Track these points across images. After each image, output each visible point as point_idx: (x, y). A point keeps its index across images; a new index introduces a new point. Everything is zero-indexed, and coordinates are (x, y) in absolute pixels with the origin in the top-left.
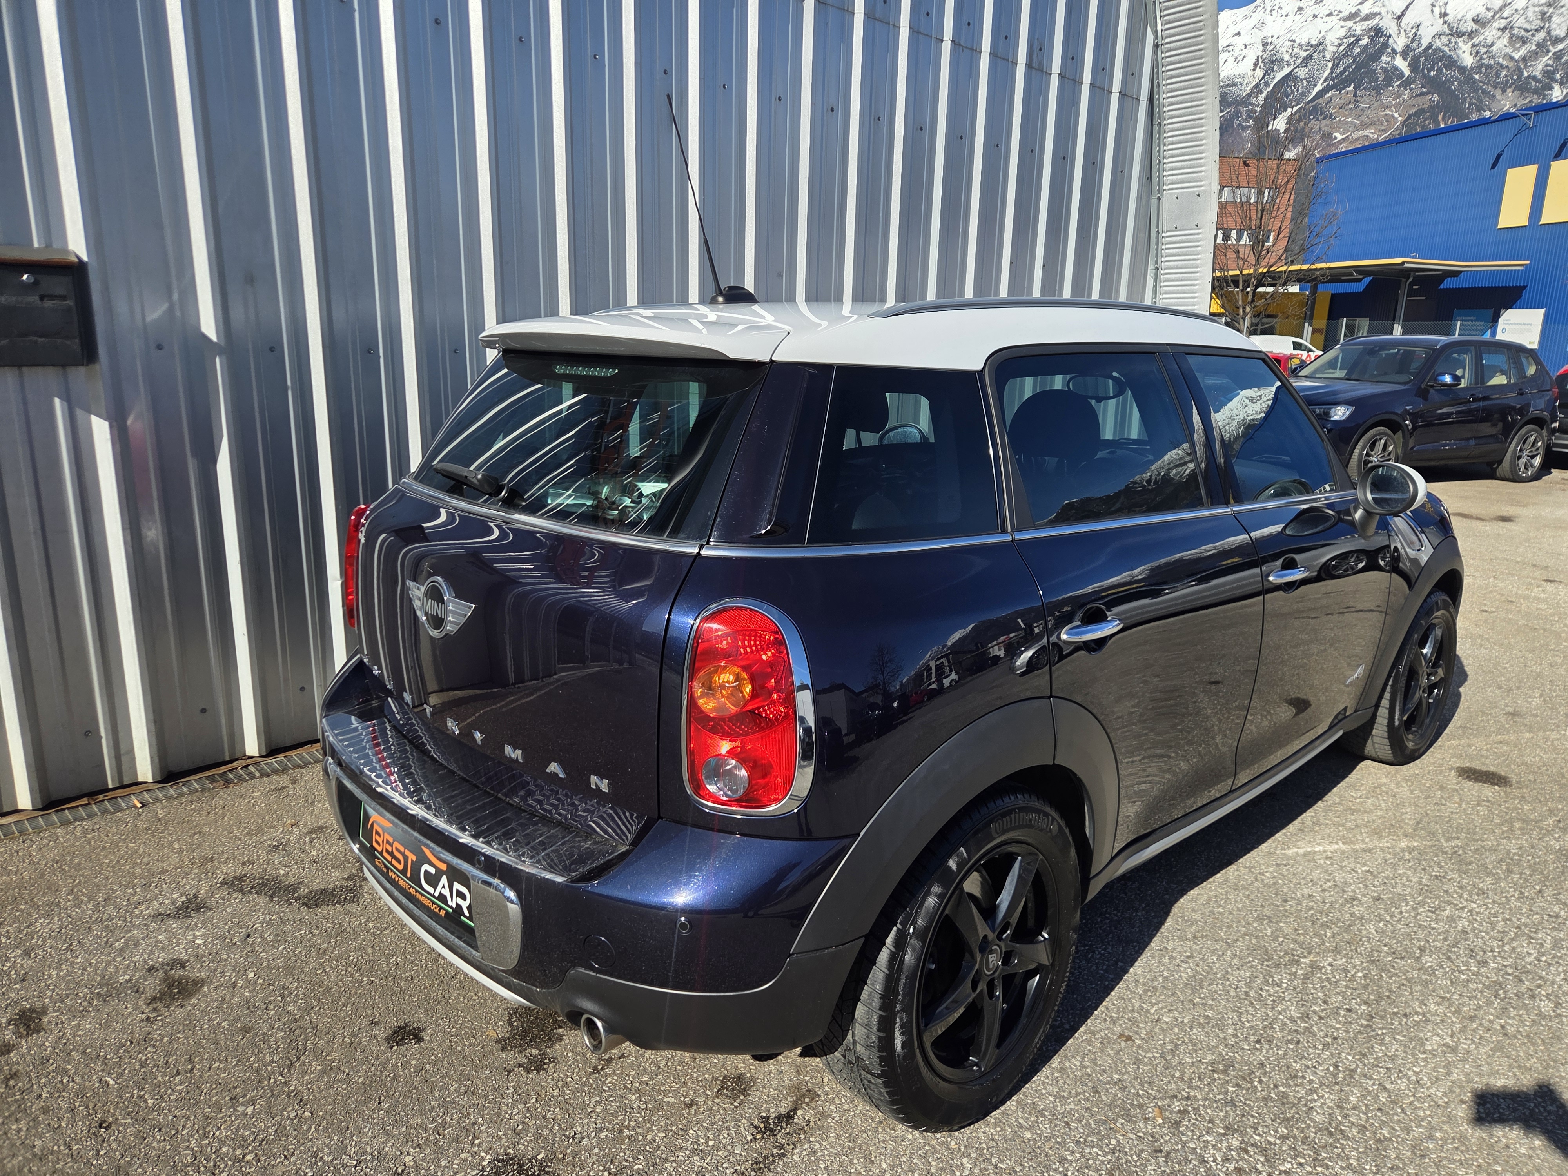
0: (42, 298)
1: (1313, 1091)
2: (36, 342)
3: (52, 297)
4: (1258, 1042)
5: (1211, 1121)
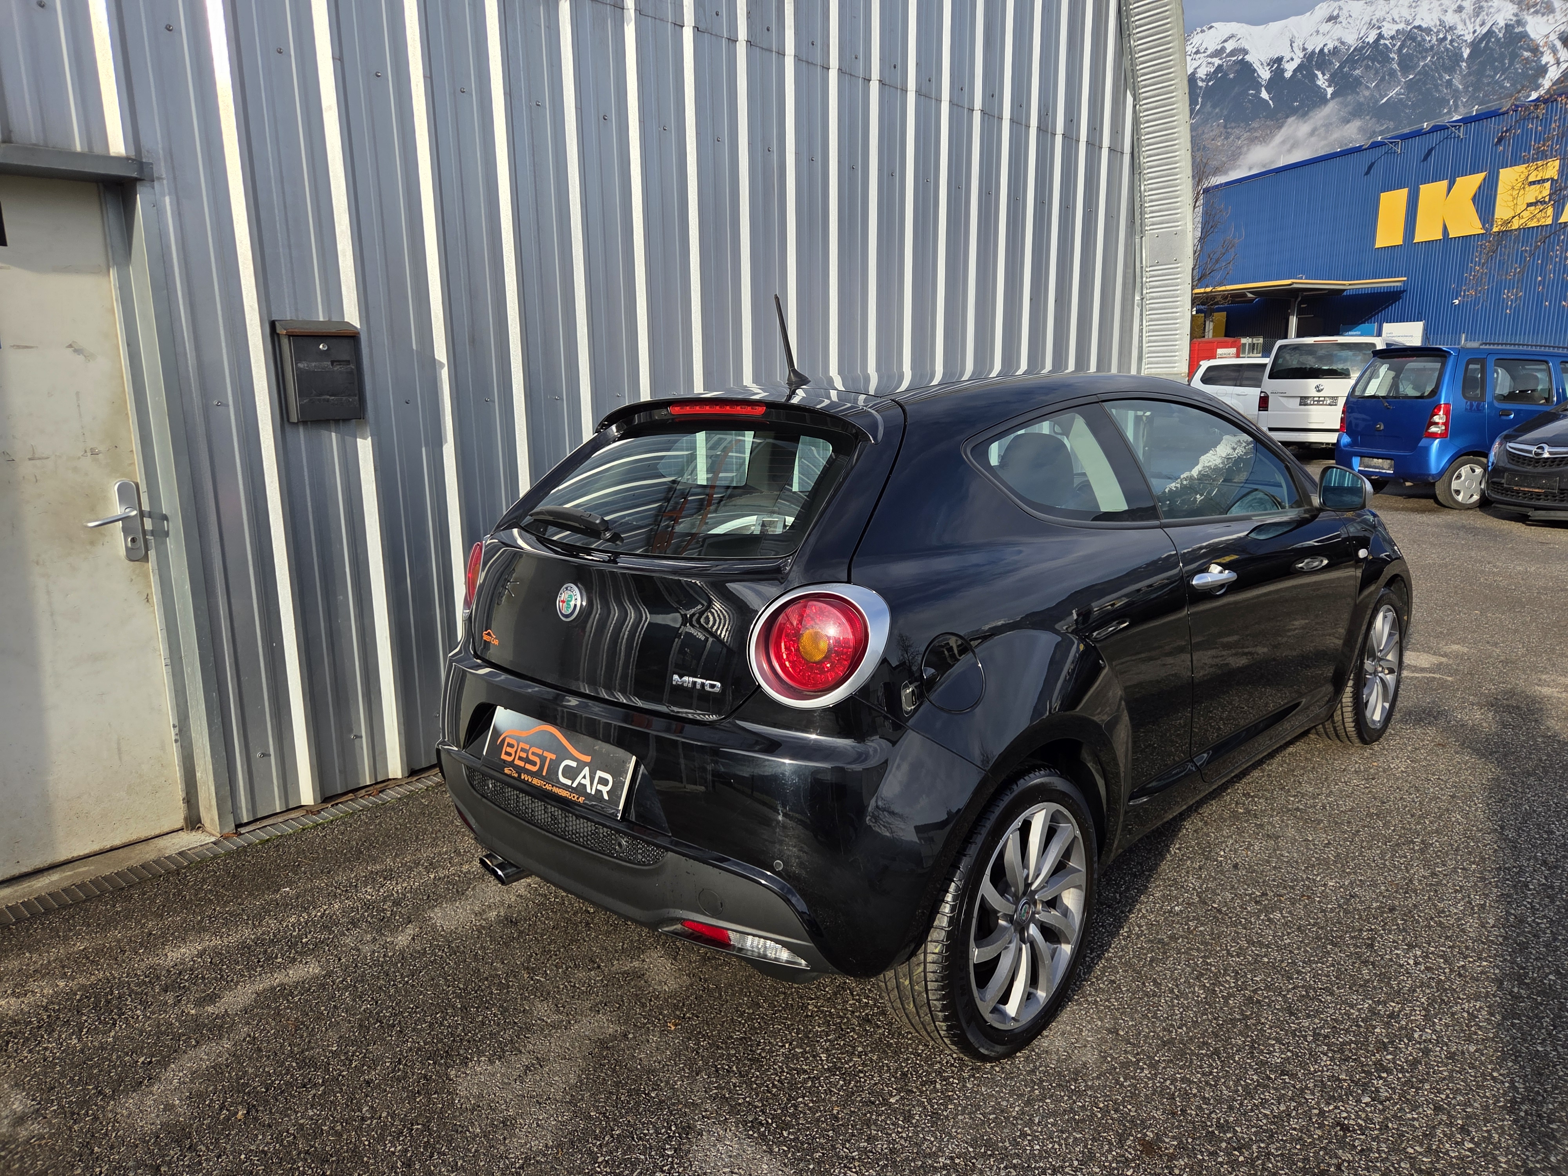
0: (333, 362)
1: (1459, 919)
2: (328, 400)
3: (340, 362)
4: (1406, 892)
5: (1394, 942)
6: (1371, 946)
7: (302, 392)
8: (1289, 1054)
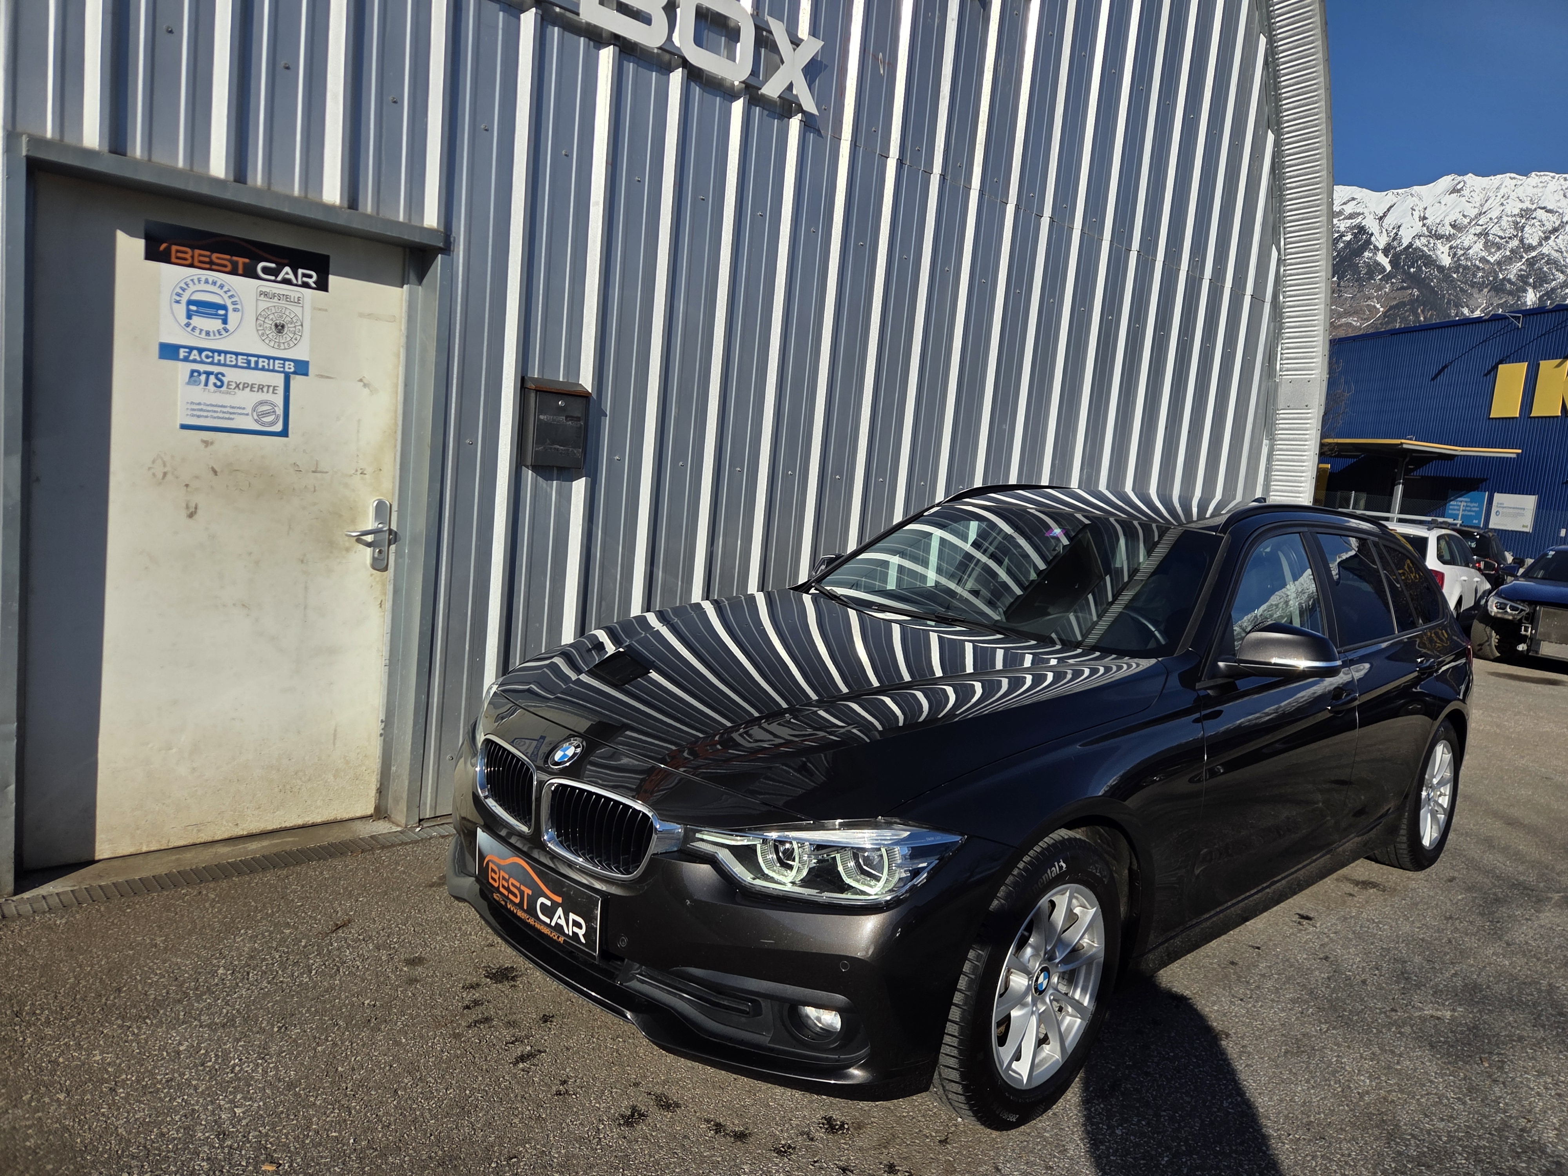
0: (567, 417)
3: (574, 418)
6: (1501, 1069)
7: (539, 441)
8: (1426, 1150)
